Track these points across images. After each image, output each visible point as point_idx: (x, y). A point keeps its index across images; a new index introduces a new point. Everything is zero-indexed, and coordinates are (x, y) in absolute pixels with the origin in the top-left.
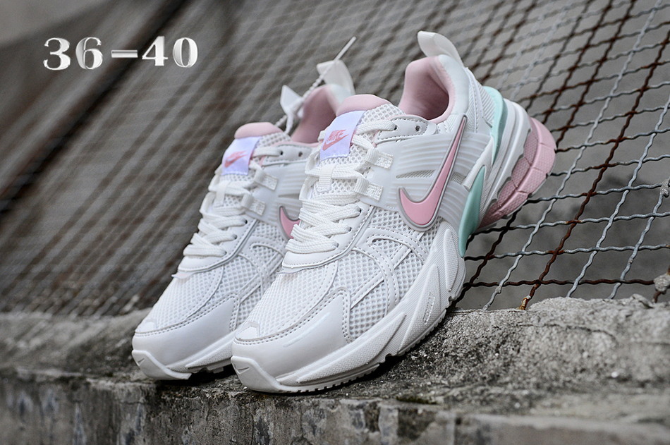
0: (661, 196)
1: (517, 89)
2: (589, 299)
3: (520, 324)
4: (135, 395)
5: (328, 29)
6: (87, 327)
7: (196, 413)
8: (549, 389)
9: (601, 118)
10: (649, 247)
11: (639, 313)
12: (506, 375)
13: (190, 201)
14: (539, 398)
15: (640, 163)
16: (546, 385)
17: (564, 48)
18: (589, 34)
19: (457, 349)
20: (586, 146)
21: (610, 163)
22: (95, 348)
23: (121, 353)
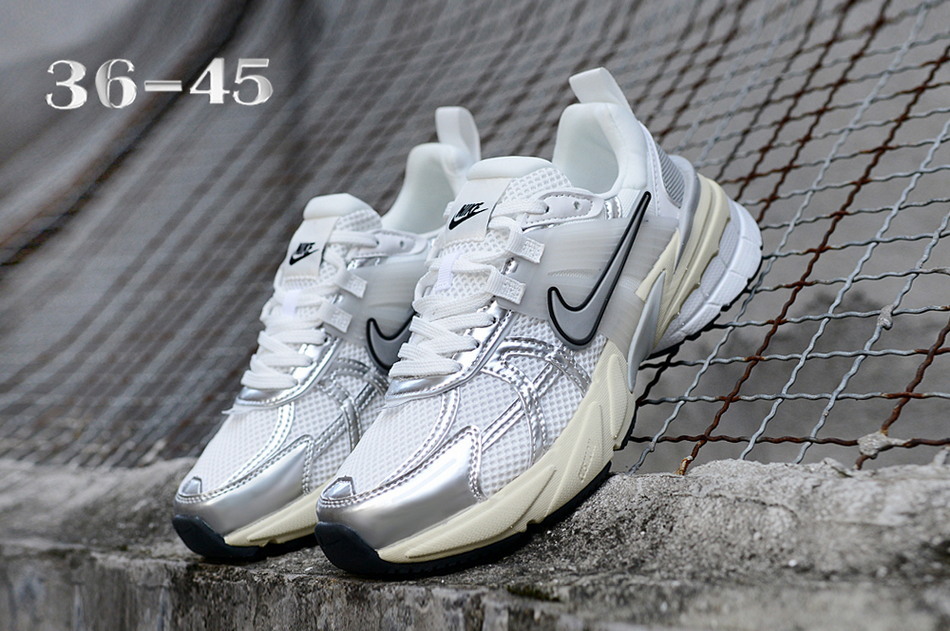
0: (878, 329)
2: (768, 463)
3: (676, 493)
4: (157, 577)
5: (438, 77)
6: (92, 482)
8: (708, 580)
9: (798, 219)
10: (853, 395)
11: (830, 483)
12: (653, 561)
13: (239, 312)
14: (694, 593)
15: (849, 282)
16: (704, 575)
17: (755, 120)
18: (790, 102)
19: (592, 524)
20: (777, 256)
21: (807, 280)
22: (103, 512)
23: (139, 519)
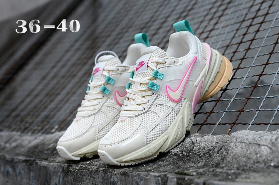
1: (221, 42)
2: (258, 131)
3: (228, 141)
4: (58, 168)
6: (36, 138)
7: (85, 177)
8: (243, 170)
9: (258, 55)
12: (223, 164)
14: (239, 174)
15: (277, 74)
16: (242, 168)
17: (240, 26)
18: (251, 20)
19: (200, 151)
20: (252, 66)
21: (263, 73)
22: (40, 148)
23: (51, 150)
